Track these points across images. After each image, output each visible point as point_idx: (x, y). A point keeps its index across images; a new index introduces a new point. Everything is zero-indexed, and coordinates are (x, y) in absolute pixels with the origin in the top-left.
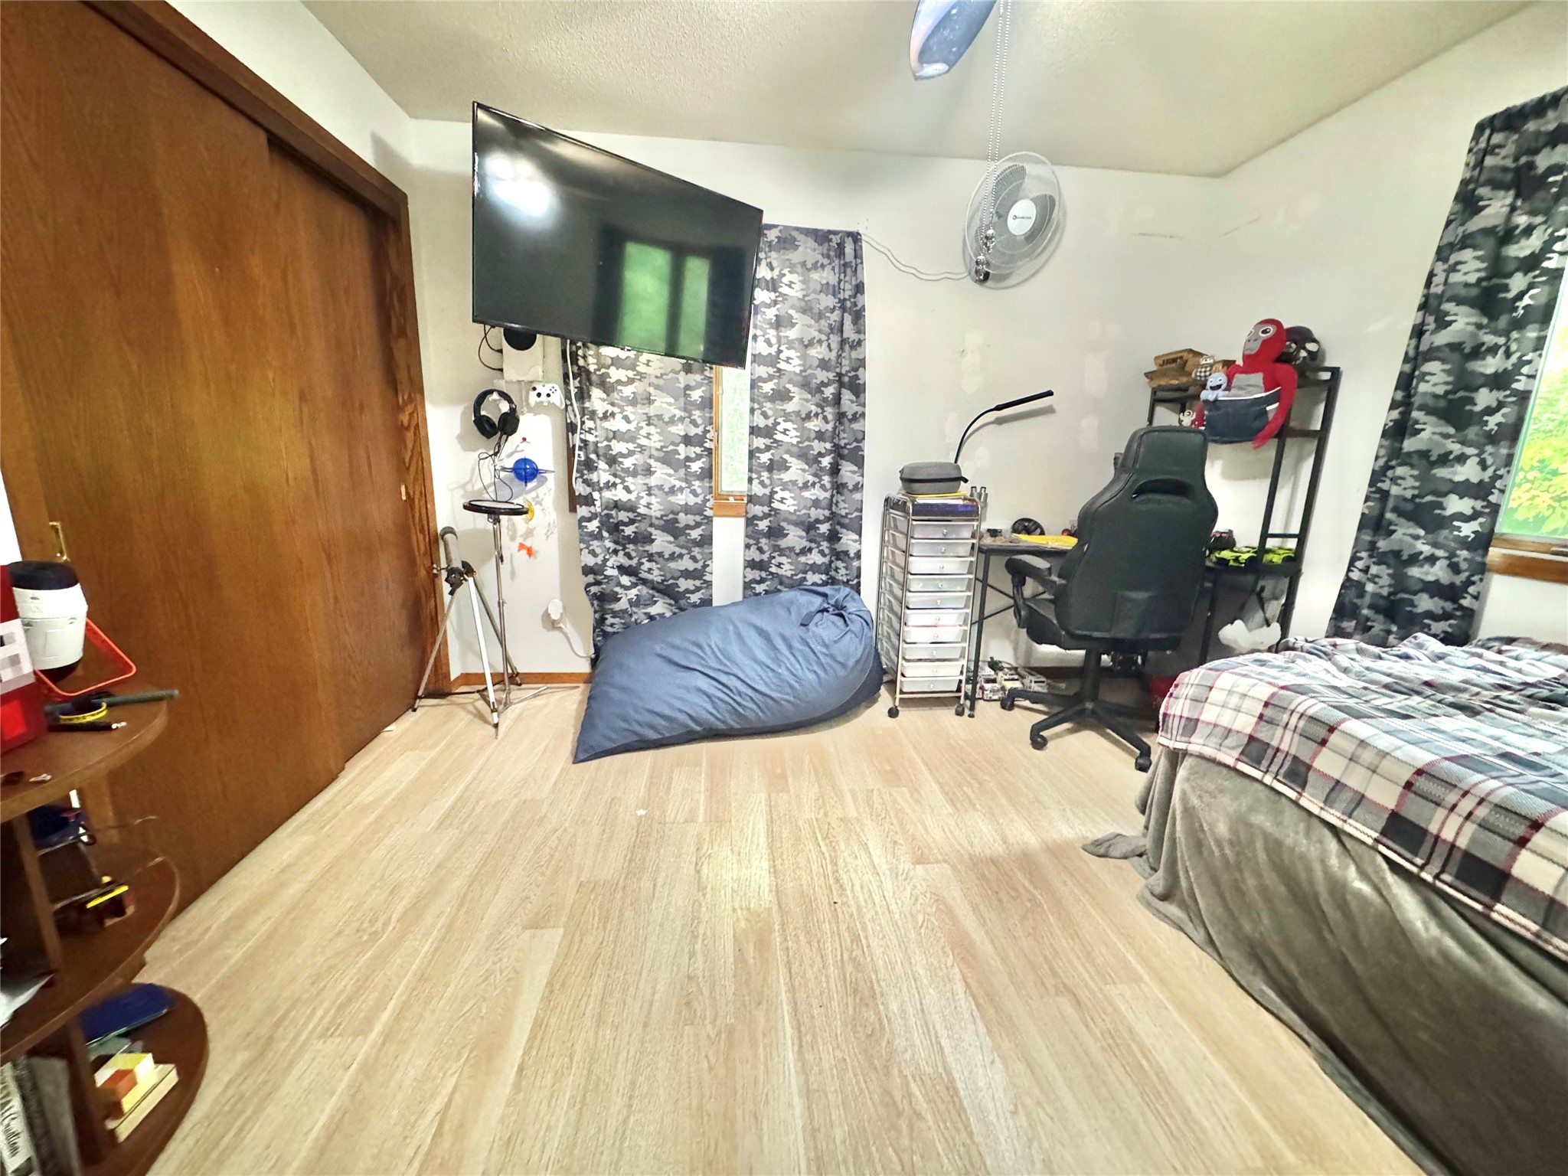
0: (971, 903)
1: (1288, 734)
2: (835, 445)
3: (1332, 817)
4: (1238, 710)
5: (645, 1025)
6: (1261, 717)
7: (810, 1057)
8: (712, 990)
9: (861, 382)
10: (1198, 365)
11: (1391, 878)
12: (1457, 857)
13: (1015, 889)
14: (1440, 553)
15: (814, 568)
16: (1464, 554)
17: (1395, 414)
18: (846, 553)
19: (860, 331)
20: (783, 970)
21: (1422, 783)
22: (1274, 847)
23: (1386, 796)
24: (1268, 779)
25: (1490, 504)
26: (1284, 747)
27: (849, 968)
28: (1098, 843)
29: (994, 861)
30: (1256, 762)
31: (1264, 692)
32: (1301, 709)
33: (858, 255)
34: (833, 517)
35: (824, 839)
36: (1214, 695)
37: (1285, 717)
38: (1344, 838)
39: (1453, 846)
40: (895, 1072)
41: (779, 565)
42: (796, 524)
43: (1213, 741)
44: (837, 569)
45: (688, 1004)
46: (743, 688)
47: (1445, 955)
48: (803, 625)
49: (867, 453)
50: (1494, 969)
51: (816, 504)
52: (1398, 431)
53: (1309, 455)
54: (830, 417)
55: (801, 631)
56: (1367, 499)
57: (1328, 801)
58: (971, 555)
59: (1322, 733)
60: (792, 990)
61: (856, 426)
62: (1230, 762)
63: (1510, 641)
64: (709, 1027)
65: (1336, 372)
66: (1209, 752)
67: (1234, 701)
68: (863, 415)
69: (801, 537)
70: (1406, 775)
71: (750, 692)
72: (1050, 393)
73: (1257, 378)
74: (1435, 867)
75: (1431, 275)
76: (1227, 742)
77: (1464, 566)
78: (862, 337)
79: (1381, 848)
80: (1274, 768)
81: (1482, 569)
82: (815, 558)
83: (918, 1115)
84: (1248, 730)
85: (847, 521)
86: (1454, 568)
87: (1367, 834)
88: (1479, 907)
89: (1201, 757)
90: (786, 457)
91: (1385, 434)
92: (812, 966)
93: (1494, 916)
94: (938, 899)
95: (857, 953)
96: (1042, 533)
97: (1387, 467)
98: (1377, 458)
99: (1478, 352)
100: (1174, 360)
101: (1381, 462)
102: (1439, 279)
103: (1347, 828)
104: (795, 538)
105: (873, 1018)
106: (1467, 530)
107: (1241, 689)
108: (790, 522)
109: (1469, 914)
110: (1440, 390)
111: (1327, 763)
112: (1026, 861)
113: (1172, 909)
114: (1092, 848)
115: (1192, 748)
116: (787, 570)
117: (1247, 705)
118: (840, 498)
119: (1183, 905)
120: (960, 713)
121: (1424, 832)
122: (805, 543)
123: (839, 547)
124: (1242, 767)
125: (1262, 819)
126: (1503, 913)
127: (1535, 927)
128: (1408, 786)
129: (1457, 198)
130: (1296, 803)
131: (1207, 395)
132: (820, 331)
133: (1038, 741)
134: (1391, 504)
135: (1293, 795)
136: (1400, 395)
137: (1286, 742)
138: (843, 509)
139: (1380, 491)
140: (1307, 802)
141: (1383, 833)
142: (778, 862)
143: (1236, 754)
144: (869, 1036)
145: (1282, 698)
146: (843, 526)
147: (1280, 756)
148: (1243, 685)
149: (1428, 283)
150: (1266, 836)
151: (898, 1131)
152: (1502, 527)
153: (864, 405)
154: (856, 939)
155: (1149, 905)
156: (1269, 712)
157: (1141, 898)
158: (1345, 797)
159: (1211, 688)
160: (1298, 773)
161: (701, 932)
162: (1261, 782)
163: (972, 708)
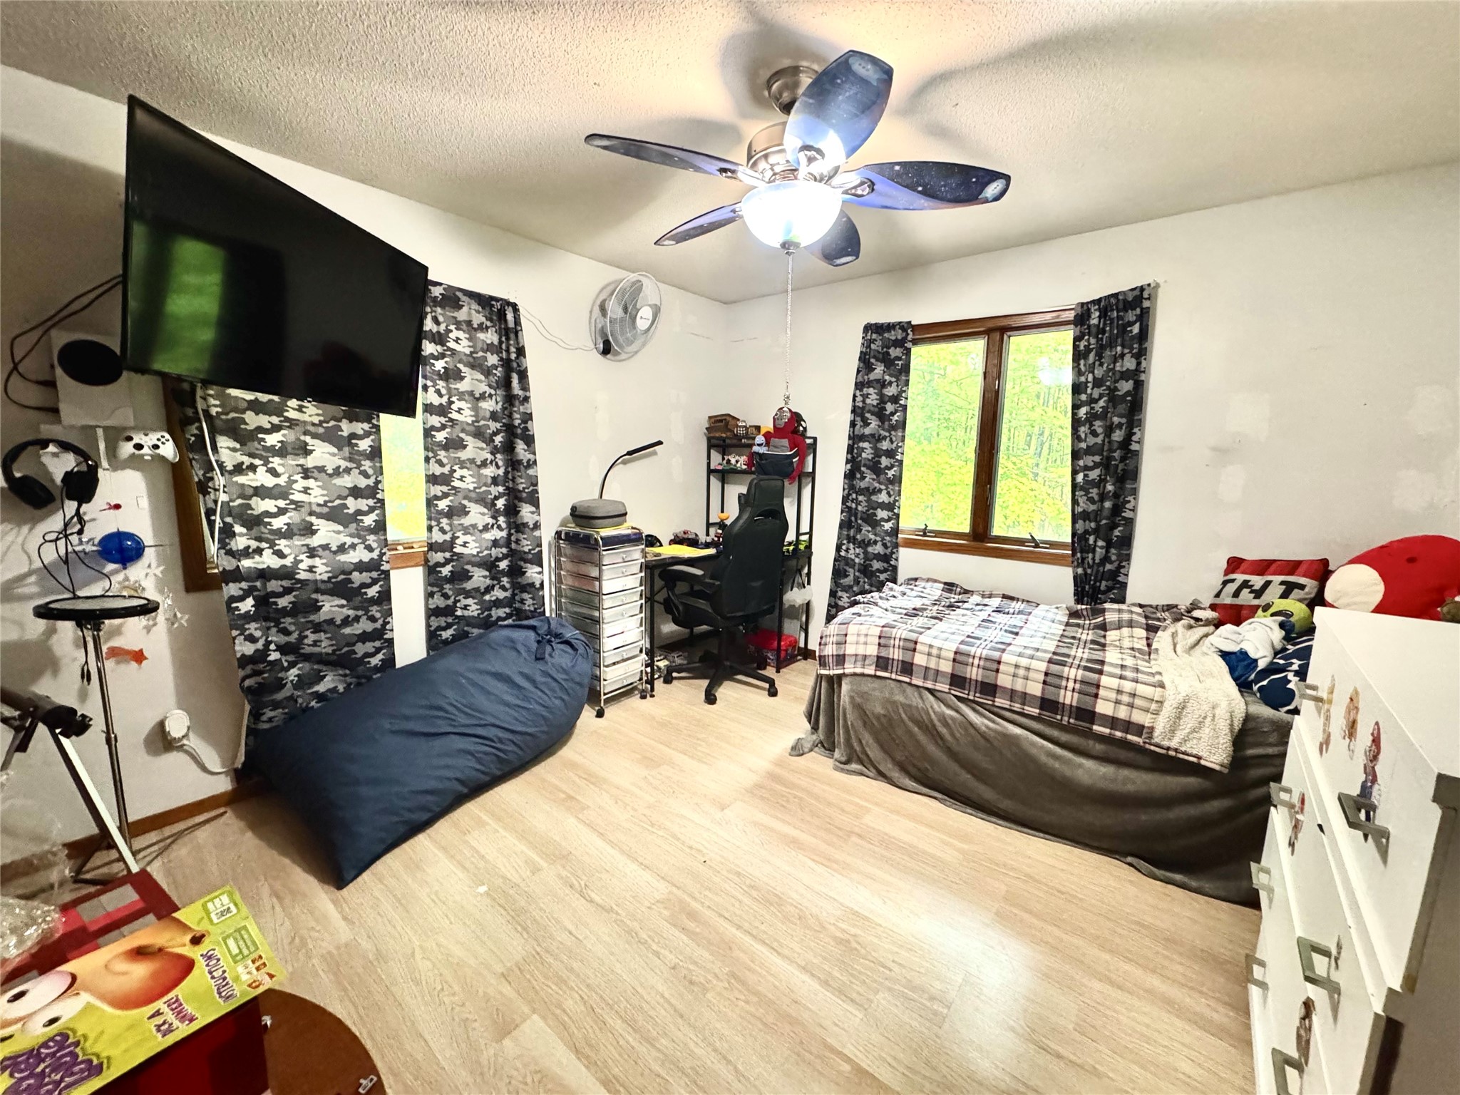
0: (771, 816)
1: (896, 650)
2: (508, 488)
3: (929, 685)
4: (866, 643)
5: (682, 1016)
6: (879, 644)
7: (786, 952)
8: (696, 963)
9: (531, 433)
10: (737, 426)
11: (959, 704)
12: (979, 685)
13: (783, 796)
14: (878, 539)
15: (497, 603)
16: (888, 538)
17: (849, 466)
18: (532, 585)
19: (525, 388)
20: (721, 921)
21: (959, 658)
22: (908, 708)
23: (946, 667)
24: (894, 676)
25: (895, 514)
26: (896, 657)
27: (754, 893)
28: (794, 748)
29: (759, 786)
30: (885, 669)
31: (877, 631)
32: (898, 636)
33: (517, 322)
34: (512, 554)
35: (652, 826)
36: (849, 639)
37: (892, 642)
38: (938, 694)
39: (977, 681)
40: (828, 926)
41: (465, 608)
42: (479, 565)
43: (859, 664)
44: (522, 601)
45: (691, 983)
46: (501, 734)
47: (987, 727)
48: (537, 659)
49: (541, 496)
50: (1005, 728)
51: (495, 543)
52: (850, 476)
53: (807, 485)
54: (500, 463)
55: (540, 665)
56: (842, 512)
57: (925, 678)
58: (641, 571)
59: (911, 646)
60: (739, 927)
61: (531, 472)
62: (872, 672)
63: (916, 579)
64: (721, 984)
65: (815, 439)
66: (859, 670)
67: (862, 639)
68: (535, 462)
69: (485, 577)
70: (951, 655)
71: (510, 736)
72: (660, 443)
73: (785, 442)
74: (972, 693)
75: (855, 396)
76: (867, 662)
77: (889, 544)
78: (528, 394)
79: (953, 692)
80: (894, 669)
81: (896, 546)
82: (498, 594)
83: (855, 936)
84: (875, 653)
85: (530, 556)
86: (885, 545)
87: (945, 688)
88: (990, 702)
89: (855, 674)
90: (465, 502)
91: (846, 476)
92: (734, 906)
93: (996, 704)
94: (755, 824)
95: (748, 882)
96: (661, 545)
97: (849, 494)
98: (844, 489)
99: (880, 439)
100: (721, 421)
101: (846, 491)
102: (859, 399)
103: (937, 688)
104: (479, 578)
105: (792, 909)
106: (888, 526)
107: (864, 632)
108: (474, 565)
109: (988, 707)
110: (870, 457)
111: (919, 660)
112: (772, 777)
113: (854, 766)
114: (794, 753)
115: (847, 671)
116: (473, 609)
117: (869, 639)
118: (521, 536)
119: (861, 762)
120: (643, 697)
121: (965, 678)
122: (488, 582)
123: (523, 581)
124: (880, 673)
125: (899, 698)
126: (1000, 702)
127: (1009, 703)
128: (954, 660)
129: (860, 359)
130: (910, 684)
131: (755, 449)
132: (490, 386)
133: (711, 699)
134: (859, 516)
135: (907, 680)
136: (849, 456)
137: (896, 654)
138: (526, 546)
139: (847, 507)
140: (915, 682)
141: (951, 685)
142: (641, 860)
143: (873, 667)
144: (800, 918)
145: (886, 632)
146: (526, 561)
147: (895, 663)
148: (863, 629)
149: (854, 400)
150: (902, 704)
151: (856, 949)
152: (902, 525)
153: (534, 454)
154: (738, 874)
155: (842, 770)
156: (882, 641)
157: (836, 768)
158: (931, 674)
159: (846, 635)
160: (907, 668)
161: (645, 936)
162: (890, 679)
163: (652, 689)
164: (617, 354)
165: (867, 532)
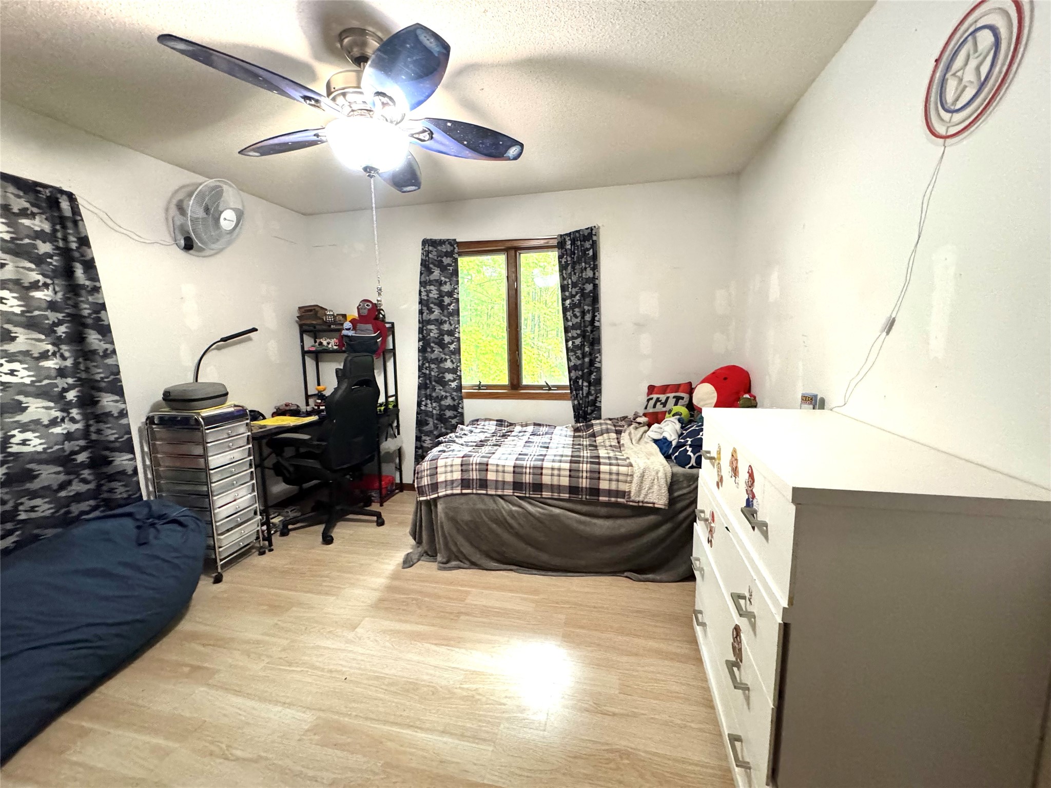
0: (396, 621)
1: (474, 472)
2: (80, 379)
3: (500, 493)
4: (452, 472)
6: (462, 470)
7: (428, 725)
8: (352, 770)
9: (106, 323)
10: (326, 315)
11: (521, 502)
12: (531, 485)
13: (403, 602)
14: (448, 394)
15: (78, 498)
16: (455, 393)
17: (421, 343)
18: (123, 473)
19: (94, 277)
20: (368, 723)
21: (517, 470)
22: (486, 512)
23: (509, 478)
24: (475, 491)
25: (458, 376)
26: (475, 477)
27: (392, 689)
28: (405, 562)
29: (381, 600)
30: (468, 488)
31: (459, 461)
32: (474, 462)
33: (76, 210)
34: (91, 445)
35: (289, 666)
36: (439, 470)
37: (471, 467)
38: (505, 498)
39: (529, 483)
40: (455, 690)
41: (33, 509)
42: (47, 462)
43: (449, 487)
44: (111, 491)
46: (100, 631)
47: (540, 513)
48: (141, 545)
49: (125, 383)
50: (551, 511)
51: (69, 436)
52: (422, 350)
53: (389, 359)
54: (67, 354)
55: (144, 550)
56: (419, 378)
57: (496, 489)
58: (248, 443)
59: (484, 468)
60: (385, 722)
61: (109, 361)
62: (459, 492)
63: (477, 420)
64: (378, 777)
65: (393, 324)
66: (449, 492)
67: (449, 469)
68: (114, 352)
69: (58, 473)
70: (512, 469)
71: (114, 630)
72: (254, 330)
73: (370, 327)
74: (527, 492)
75: (420, 292)
76: (454, 485)
77: (456, 398)
78: (97, 284)
79: (516, 494)
80: (475, 486)
81: (461, 398)
82: (77, 487)
83: (476, 689)
84: (459, 477)
85: (117, 445)
86: (453, 399)
87: (509, 492)
88: (539, 496)
89: (447, 496)
90: (21, 398)
91: (419, 351)
92: (378, 706)
93: (543, 496)
94: (384, 632)
95: (386, 682)
96: (264, 418)
97: (423, 364)
98: (419, 361)
99: (442, 323)
100: (311, 311)
101: (421, 362)
102: (424, 294)
103: (505, 493)
104: (49, 475)
105: (425, 689)
106: (454, 385)
107: (449, 463)
108: (40, 462)
109: (538, 499)
110: (436, 336)
111: (491, 476)
112: (390, 589)
113: (454, 563)
114: (406, 566)
115: (440, 494)
116: (44, 508)
117: (454, 468)
118: (102, 426)
119: (457, 559)
120: (262, 553)
121: (522, 483)
122: (62, 477)
123: (110, 470)
124: (464, 491)
125: (480, 506)
126: (546, 494)
127: (550, 494)
128: (514, 472)
129: (421, 264)
130: (487, 494)
131: (344, 332)
132: (44, 275)
133: (328, 539)
134: (433, 379)
135: (484, 492)
136: (421, 336)
137: (474, 475)
138: (111, 434)
139: (423, 373)
140: (490, 492)
141: (514, 489)
142: (283, 700)
143: (459, 488)
144: (433, 694)
145: (466, 461)
146: (113, 450)
147: (475, 481)
148: (449, 462)
149: (420, 294)
150: (484, 511)
151: (479, 700)
152: (464, 383)
153: (112, 343)
154: (377, 678)
155: (445, 569)
156: (464, 468)
157: (440, 569)
158: (500, 485)
159: (436, 468)
160: (483, 483)
162: (473, 494)
163: (271, 544)
164: (201, 250)
165: (439, 391)
